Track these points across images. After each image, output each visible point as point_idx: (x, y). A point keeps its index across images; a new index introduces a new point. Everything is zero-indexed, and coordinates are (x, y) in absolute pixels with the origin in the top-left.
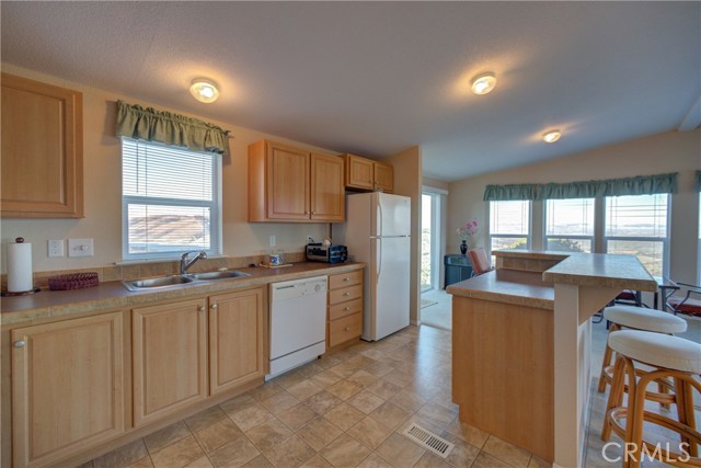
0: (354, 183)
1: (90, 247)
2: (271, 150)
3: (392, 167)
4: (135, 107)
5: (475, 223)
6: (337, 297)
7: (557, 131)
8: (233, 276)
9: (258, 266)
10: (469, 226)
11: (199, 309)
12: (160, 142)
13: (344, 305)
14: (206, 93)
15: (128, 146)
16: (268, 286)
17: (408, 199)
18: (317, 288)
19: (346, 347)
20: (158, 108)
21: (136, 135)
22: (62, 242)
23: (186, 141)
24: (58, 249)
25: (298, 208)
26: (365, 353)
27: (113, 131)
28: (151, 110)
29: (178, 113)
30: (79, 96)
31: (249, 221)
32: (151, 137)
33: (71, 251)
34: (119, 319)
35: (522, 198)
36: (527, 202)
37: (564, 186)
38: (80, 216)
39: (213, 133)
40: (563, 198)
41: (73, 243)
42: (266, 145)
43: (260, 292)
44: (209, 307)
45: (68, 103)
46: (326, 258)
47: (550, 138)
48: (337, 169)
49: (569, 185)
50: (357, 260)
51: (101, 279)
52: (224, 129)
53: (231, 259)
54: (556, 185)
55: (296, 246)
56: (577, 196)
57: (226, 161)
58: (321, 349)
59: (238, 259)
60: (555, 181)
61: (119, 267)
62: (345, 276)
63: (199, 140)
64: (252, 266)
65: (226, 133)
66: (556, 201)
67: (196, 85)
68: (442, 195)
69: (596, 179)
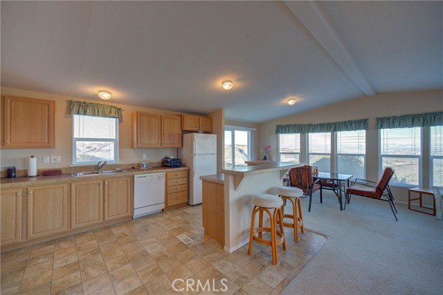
0: (186, 128)
1: (59, 159)
2: (139, 116)
3: (211, 119)
4: (78, 102)
5: (270, 147)
6: (171, 183)
8: (121, 171)
9: (137, 168)
10: (267, 148)
11: (99, 185)
12: (89, 115)
13: (175, 187)
14: (105, 96)
15: (76, 117)
16: (133, 176)
17: (215, 136)
18: (159, 178)
19: (178, 207)
20: (87, 101)
21: (78, 113)
22: (48, 158)
23: (100, 114)
24: (47, 160)
25: (155, 141)
26: (185, 210)
27: (69, 112)
28: (85, 103)
29: (97, 102)
30: (54, 102)
31: (132, 148)
32: (85, 113)
33: (52, 160)
34: (66, 186)
35: (294, 132)
36: (299, 134)
37: (314, 125)
38: (54, 147)
39: (113, 110)
41: (53, 157)
42: (137, 114)
43: (129, 179)
44: (104, 184)
45: (49, 106)
46: (169, 165)
47: (291, 102)
48: (177, 122)
49: (317, 125)
50: (187, 165)
51: (63, 172)
52: (119, 107)
53: (123, 165)
55: (158, 159)
56: (321, 131)
57: (121, 121)
58: (163, 206)
59: (126, 165)
61: (71, 167)
62: (176, 173)
63: (107, 113)
64: (134, 168)
65: (120, 109)
67: (101, 93)
68: (251, 131)
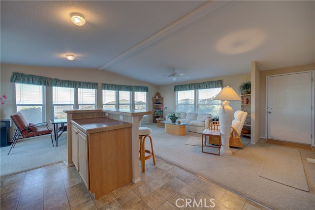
7: (73, 56)
37: (63, 81)
40: (62, 87)
47: (70, 58)
49: (65, 81)
54: (59, 80)
60: (58, 78)
66: (58, 87)
69: (75, 80)
